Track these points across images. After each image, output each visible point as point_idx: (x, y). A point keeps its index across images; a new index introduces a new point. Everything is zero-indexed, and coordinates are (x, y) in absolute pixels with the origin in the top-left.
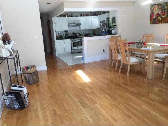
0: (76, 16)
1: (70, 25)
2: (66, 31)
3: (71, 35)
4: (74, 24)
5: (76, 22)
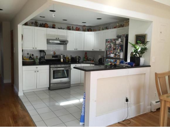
0: (61, 28)
1: (51, 41)
2: (41, 51)
3: (51, 58)
4: (56, 40)
5: (60, 39)
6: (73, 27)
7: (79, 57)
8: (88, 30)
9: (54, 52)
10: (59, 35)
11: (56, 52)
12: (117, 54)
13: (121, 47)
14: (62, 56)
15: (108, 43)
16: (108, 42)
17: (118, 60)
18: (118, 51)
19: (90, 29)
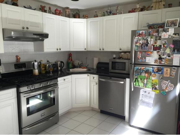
6: (50, 8)
7: (62, 62)
8: (75, 17)
9: (17, 56)
10: (28, 22)
11: (20, 56)
12: (163, 57)
13: (173, 44)
14: (36, 64)
15: (140, 38)
16: (138, 36)
17: (165, 69)
18: (168, 51)
19: (76, 14)
